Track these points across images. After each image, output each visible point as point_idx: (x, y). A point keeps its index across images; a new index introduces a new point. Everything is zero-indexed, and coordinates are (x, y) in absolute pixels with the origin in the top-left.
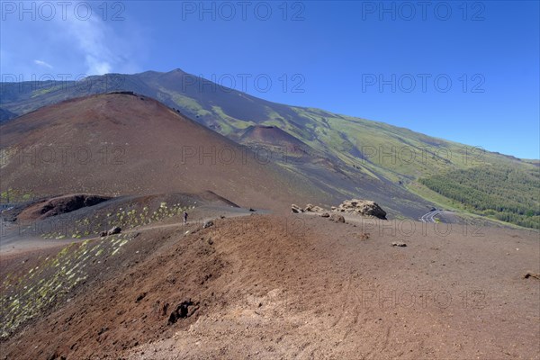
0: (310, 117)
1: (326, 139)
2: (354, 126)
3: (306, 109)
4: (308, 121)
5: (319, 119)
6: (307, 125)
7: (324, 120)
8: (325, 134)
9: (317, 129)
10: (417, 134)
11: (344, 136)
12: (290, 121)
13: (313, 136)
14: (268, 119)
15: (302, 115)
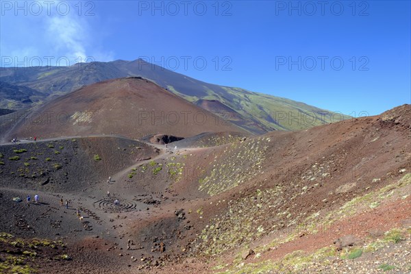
0: (236, 94)
1: (249, 109)
2: (268, 100)
3: (232, 88)
4: (235, 97)
5: (242, 96)
6: (234, 100)
7: (246, 96)
8: (247, 105)
9: (242, 102)
10: (310, 107)
11: (261, 108)
12: (222, 97)
13: (239, 107)
14: (207, 95)
15: (230, 92)
